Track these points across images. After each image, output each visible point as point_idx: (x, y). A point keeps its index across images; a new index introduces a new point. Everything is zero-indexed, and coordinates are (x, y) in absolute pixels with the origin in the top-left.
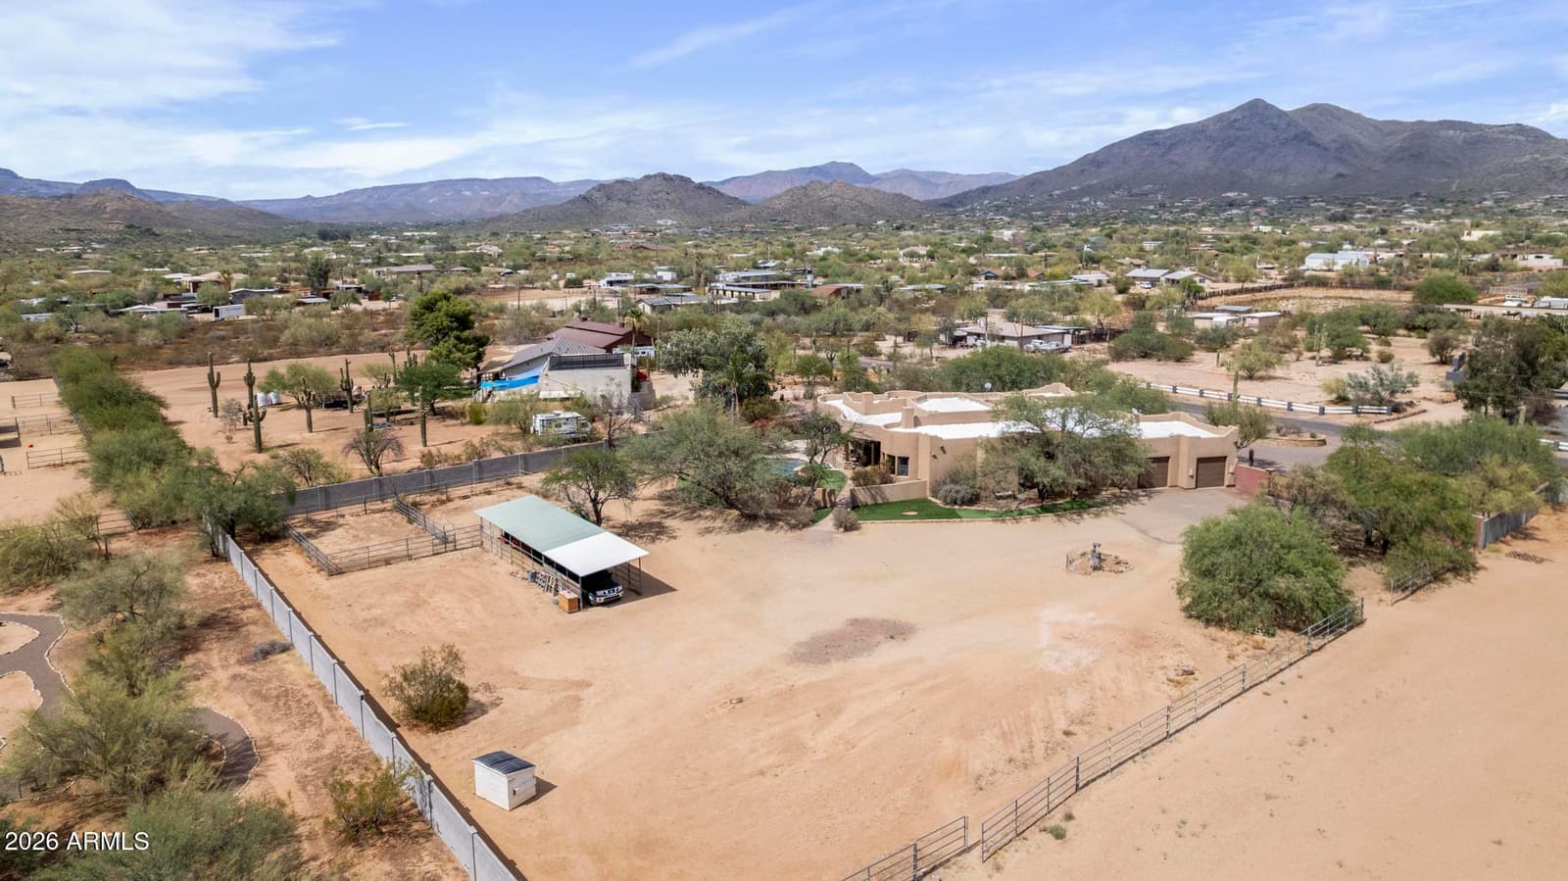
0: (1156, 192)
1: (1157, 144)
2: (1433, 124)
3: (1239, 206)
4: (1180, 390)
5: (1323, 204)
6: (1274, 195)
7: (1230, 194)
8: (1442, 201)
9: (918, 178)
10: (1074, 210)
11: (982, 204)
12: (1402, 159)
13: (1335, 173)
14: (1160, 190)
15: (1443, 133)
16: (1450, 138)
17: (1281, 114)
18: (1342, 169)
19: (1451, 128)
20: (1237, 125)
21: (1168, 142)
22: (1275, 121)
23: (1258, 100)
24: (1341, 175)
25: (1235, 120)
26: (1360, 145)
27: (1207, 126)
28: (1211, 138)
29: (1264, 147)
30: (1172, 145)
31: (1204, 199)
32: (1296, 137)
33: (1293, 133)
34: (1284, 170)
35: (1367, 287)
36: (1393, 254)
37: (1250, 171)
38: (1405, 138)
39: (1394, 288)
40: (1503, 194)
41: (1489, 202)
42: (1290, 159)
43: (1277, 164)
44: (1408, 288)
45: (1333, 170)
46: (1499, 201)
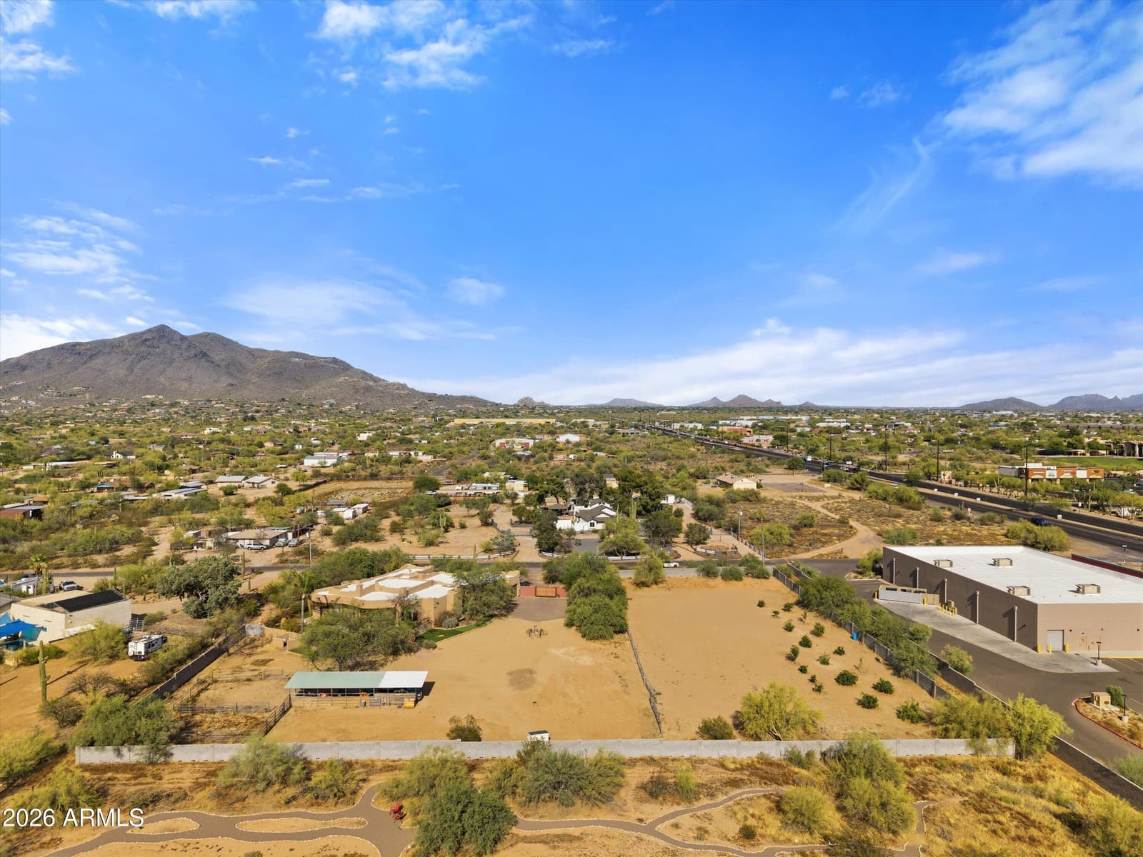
0: (83, 393)
1: (79, 354)
2: (285, 353)
3: (159, 407)
5: (223, 406)
6: (185, 398)
7: (149, 397)
8: (299, 404)
12: (270, 375)
13: (227, 383)
14: (87, 391)
15: (292, 359)
16: (297, 363)
17: (183, 338)
18: (230, 381)
19: (296, 357)
20: (148, 343)
21: (89, 353)
22: (179, 343)
23: (164, 326)
24: (232, 385)
25: (146, 340)
26: (241, 364)
27: (122, 342)
28: (126, 352)
29: (172, 361)
30: (91, 357)
31: (127, 400)
32: (196, 355)
33: (193, 352)
34: (189, 379)
35: (365, 479)
36: (346, 454)
37: (162, 379)
38: (269, 362)
39: (382, 479)
40: (332, 401)
41: (326, 407)
42: (193, 371)
43: (183, 375)
44: (389, 479)
45: (225, 381)
46: (331, 405)
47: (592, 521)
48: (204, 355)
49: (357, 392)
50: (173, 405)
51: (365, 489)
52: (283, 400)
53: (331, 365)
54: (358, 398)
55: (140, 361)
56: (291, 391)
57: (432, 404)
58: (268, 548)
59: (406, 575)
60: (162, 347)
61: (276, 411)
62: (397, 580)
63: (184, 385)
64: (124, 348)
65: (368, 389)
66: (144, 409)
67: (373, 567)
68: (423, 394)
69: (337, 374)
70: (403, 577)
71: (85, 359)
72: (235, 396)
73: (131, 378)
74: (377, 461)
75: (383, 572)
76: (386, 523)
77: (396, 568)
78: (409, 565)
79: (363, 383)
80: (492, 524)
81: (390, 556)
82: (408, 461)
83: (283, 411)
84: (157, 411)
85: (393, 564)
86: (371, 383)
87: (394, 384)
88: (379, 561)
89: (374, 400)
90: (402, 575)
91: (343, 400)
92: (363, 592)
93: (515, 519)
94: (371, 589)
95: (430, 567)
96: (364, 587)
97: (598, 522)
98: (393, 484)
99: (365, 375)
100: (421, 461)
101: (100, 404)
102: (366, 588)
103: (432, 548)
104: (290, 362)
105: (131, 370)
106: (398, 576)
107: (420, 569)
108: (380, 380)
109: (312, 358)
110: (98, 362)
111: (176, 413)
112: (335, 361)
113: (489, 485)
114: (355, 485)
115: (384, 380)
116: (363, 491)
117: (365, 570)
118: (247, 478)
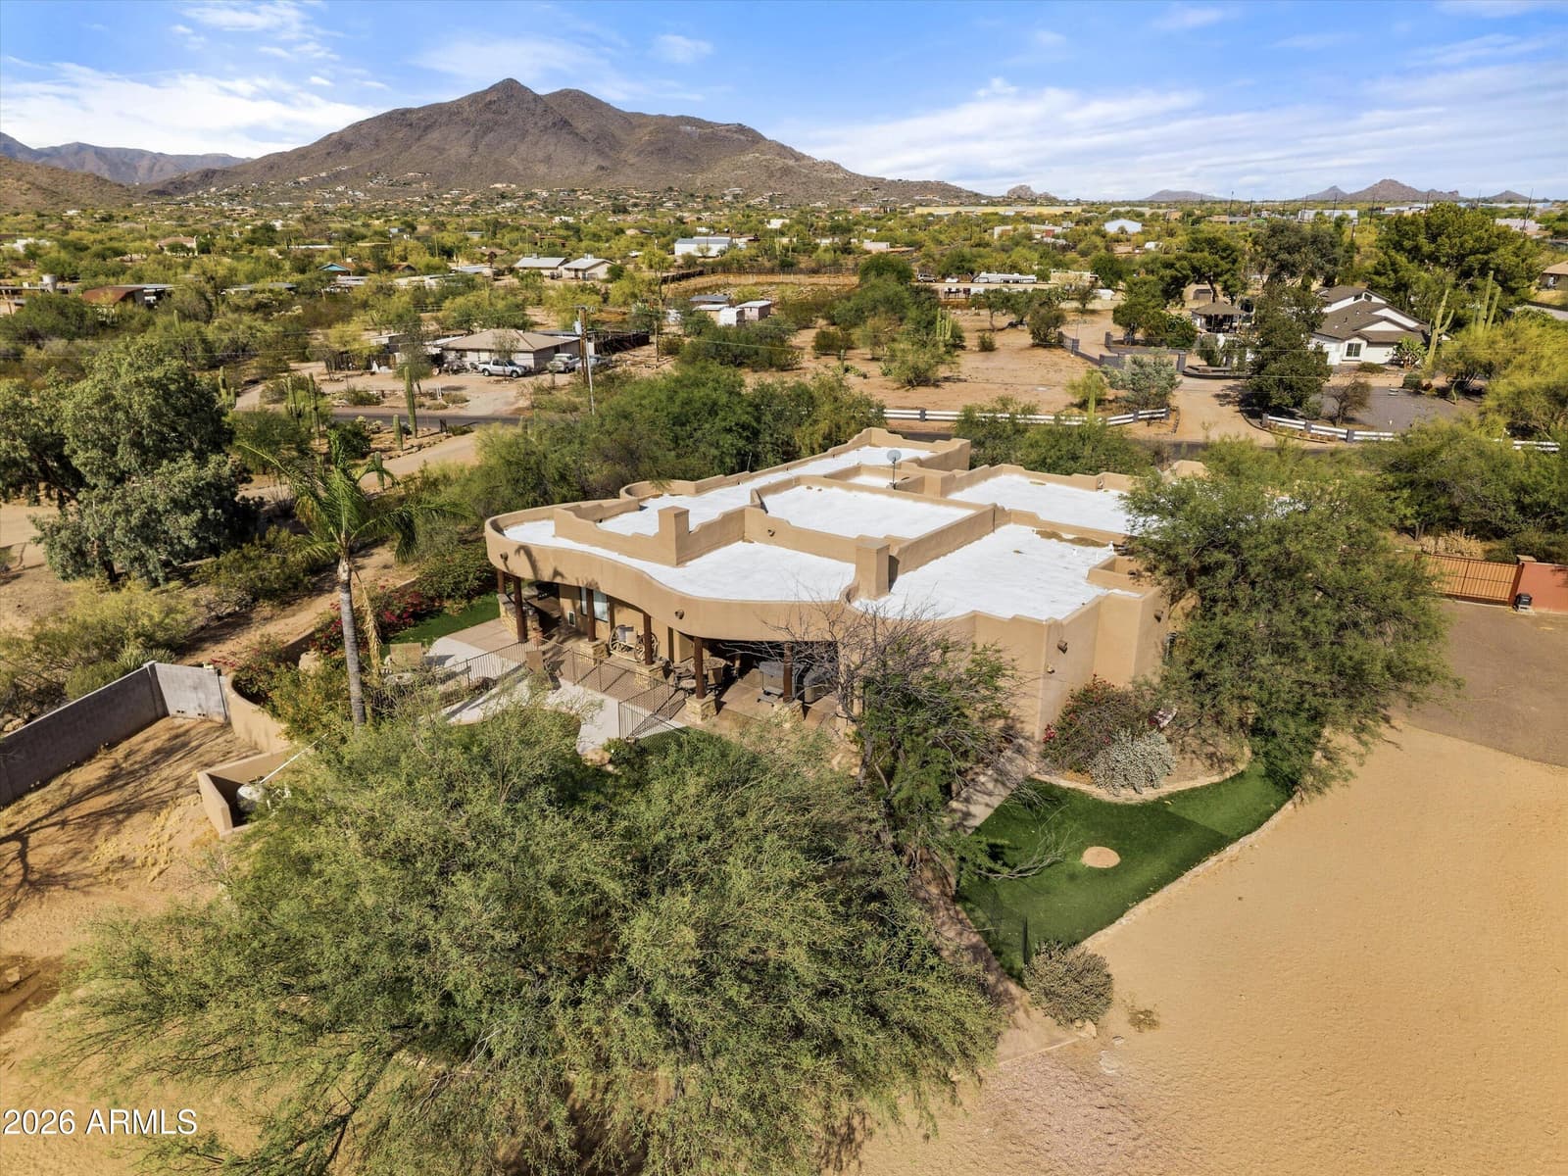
0: (419, 181)
1: (411, 125)
2: (673, 118)
3: (511, 199)
4: (930, 413)
5: (591, 198)
6: (543, 186)
7: (498, 186)
8: (692, 195)
9: (105, 156)
10: (330, 201)
11: (208, 192)
12: (652, 153)
13: (596, 165)
14: (423, 179)
15: (682, 128)
16: (688, 133)
17: (537, 98)
18: (601, 162)
19: (687, 124)
20: (494, 107)
21: (423, 123)
22: (532, 106)
23: (510, 80)
24: (602, 168)
25: (490, 102)
26: (613, 136)
27: (462, 106)
28: (466, 122)
29: (525, 134)
30: (427, 128)
31: (473, 191)
32: (554, 124)
33: (550, 120)
34: (548, 160)
35: (772, 271)
36: (744, 240)
37: (513, 160)
38: (651, 133)
39: (801, 271)
40: (737, 191)
41: (729, 198)
42: (552, 148)
43: (540, 155)
44: (815, 272)
45: (594, 161)
46: (736, 197)
47: (1356, 341)
48: (565, 123)
49: (771, 176)
50: (529, 196)
51: (771, 284)
52: (671, 189)
53: (736, 136)
54: (772, 184)
55: (485, 133)
56: (680, 176)
57: (878, 194)
58: (527, 372)
59: (875, 470)
60: (511, 112)
61: (661, 205)
62: (835, 492)
63: (542, 169)
64: (465, 115)
65: (786, 171)
66: (491, 202)
67: (756, 433)
68: (866, 178)
69: (743, 150)
70: (863, 479)
71: (418, 133)
72: (607, 184)
73: (476, 160)
74: (794, 250)
75: (789, 454)
76: (805, 339)
77: (833, 440)
78: (877, 432)
79: (780, 162)
80: (1060, 343)
81: (812, 401)
82: (847, 250)
83: (669, 204)
84: (508, 204)
85: (824, 426)
86: (791, 162)
87: (824, 164)
88: (778, 416)
89: (794, 188)
90: (856, 470)
91: (751, 189)
92: (687, 543)
93: (1119, 333)
94: (729, 528)
95: (957, 444)
96: (694, 523)
97: (1370, 344)
98: (823, 280)
99: (783, 151)
100: (868, 252)
101: (440, 195)
102: (708, 528)
103: (922, 390)
104: (678, 132)
105: (475, 146)
106: (840, 477)
107: (924, 451)
108: (804, 156)
109: (709, 124)
110: (434, 137)
111: (531, 207)
112: (741, 129)
113: (1016, 276)
114: (751, 279)
115: (809, 158)
116: (765, 288)
117: (728, 440)
118: (566, 261)
